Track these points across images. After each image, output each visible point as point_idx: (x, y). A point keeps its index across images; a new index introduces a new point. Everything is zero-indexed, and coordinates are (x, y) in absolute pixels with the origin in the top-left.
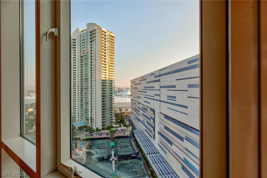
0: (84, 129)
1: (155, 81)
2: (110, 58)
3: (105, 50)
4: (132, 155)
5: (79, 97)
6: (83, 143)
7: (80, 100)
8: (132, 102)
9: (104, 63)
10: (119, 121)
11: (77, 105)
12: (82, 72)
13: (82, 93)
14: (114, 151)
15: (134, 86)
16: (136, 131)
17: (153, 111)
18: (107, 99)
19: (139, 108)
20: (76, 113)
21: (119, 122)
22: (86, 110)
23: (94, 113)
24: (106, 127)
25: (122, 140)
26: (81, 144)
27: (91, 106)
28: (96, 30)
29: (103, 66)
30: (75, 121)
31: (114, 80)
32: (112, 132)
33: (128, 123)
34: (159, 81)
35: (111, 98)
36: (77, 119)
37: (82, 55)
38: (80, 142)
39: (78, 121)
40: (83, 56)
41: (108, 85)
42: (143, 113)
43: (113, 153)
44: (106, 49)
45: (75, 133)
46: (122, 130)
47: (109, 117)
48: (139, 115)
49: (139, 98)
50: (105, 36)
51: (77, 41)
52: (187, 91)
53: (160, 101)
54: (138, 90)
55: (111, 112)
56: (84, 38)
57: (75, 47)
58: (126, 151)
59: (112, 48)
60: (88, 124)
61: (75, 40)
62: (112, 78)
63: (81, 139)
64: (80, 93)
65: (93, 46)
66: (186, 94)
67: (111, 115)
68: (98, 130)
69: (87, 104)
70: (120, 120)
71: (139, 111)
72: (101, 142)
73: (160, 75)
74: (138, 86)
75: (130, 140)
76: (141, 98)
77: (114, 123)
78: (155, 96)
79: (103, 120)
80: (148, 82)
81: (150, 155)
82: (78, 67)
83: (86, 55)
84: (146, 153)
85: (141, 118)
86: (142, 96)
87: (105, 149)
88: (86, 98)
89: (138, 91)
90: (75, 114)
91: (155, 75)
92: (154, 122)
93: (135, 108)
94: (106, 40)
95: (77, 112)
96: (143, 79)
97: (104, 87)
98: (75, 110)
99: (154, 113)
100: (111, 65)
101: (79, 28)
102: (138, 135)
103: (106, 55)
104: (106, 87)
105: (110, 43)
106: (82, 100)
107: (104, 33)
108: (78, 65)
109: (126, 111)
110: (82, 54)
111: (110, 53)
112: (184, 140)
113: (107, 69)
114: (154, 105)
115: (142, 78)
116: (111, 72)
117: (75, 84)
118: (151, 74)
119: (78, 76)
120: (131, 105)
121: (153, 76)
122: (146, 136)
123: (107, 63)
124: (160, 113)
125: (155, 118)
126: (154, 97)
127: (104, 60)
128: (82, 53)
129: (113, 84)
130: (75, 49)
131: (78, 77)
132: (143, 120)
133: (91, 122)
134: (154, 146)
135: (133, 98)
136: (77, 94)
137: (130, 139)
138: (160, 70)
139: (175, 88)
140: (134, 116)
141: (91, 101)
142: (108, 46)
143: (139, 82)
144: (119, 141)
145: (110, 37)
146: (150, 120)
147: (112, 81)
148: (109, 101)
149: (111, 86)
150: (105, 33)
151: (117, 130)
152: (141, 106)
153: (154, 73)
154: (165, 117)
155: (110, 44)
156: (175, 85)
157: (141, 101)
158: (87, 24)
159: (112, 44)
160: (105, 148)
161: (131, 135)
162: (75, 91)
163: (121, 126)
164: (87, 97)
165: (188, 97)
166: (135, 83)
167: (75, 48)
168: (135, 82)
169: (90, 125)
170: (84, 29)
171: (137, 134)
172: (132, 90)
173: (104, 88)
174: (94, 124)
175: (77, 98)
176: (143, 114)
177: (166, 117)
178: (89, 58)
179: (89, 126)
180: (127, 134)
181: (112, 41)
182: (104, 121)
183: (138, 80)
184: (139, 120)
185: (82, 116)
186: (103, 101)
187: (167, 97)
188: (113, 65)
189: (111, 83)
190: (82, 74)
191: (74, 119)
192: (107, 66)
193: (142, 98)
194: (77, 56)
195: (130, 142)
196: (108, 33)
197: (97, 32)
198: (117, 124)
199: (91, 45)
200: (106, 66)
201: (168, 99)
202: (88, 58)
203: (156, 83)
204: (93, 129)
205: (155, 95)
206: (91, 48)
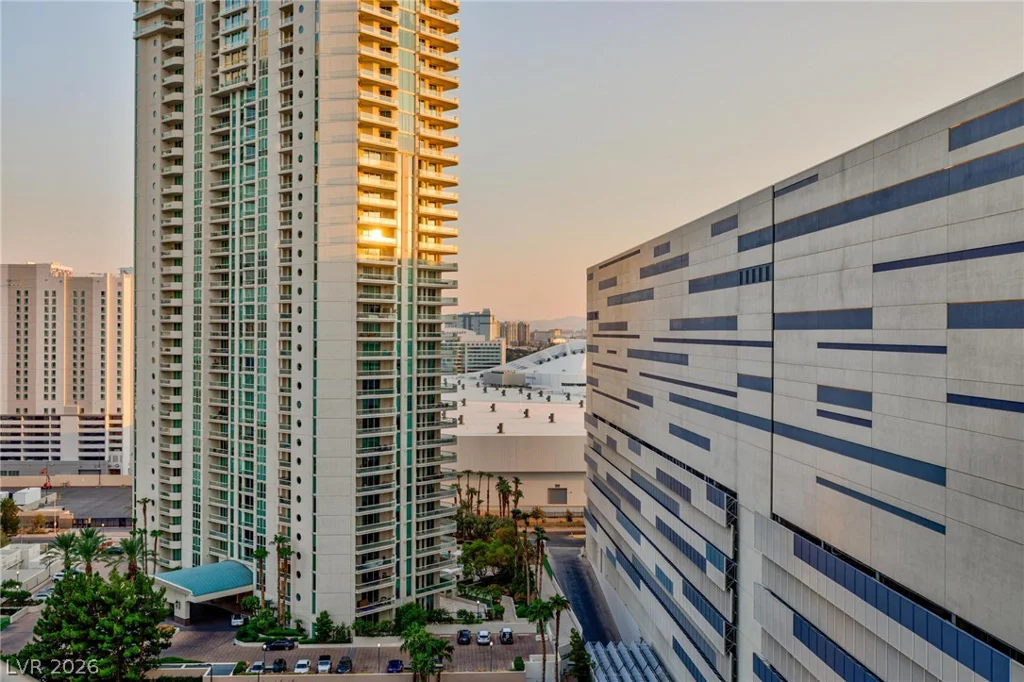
0: (235, 622)
1: (740, 272)
2: (422, 100)
3: (386, 48)
5: (204, 387)
7: (211, 413)
8: (593, 430)
9: (375, 139)
10: (489, 572)
11: (186, 448)
12: (224, 210)
13: (224, 360)
15: (609, 315)
16: (608, 654)
17: (726, 498)
18: (400, 409)
19: (636, 479)
20: (178, 504)
21: (486, 582)
22: (249, 483)
23: (302, 508)
27: (286, 459)
29: (373, 161)
30: (173, 564)
31: (454, 268)
32: (423, 648)
33: (549, 588)
34: (764, 273)
35: (432, 399)
36: (186, 545)
37: (227, 84)
39: (196, 560)
40: (234, 92)
41: (405, 302)
42: (658, 520)
44: (394, 37)
45: (166, 646)
46: (507, 639)
47: (409, 543)
48: (636, 533)
49: (642, 406)
52: (942, 350)
53: (773, 427)
54: (634, 344)
55: (431, 506)
57: (177, 25)
59: (438, 25)
60: (262, 587)
62: (437, 254)
64: (211, 362)
65: (297, 20)
66: (937, 375)
67: (431, 524)
68: (326, 630)
69: (255, 442)
70: (497, 565)
71: (637, 505)
73: (776, 233)
74: (630, 313)
76: (648, 401)
77: (453, 587)
78: (742, 392)
79: (365, 558)
80: (696, 286)
82: (198, 176)
83: (251, 88)
85: (648, 557)
86: (659, 391)
88: (250, 395)
89: (632, 353)
90: (174, 513)
91: (750, 225)
92: (732, 584)
93: (609, 476)
95: (187, 496)
96: (665, 256)
97: (373, 318)
98: (174, 480)
99: (733, 521)
100: (433, 153)
103: (393, 80)
104: (393, 318)
106: (223, 411)
108: (198, 157)
109: (552, 500)
110: (222, 80)
111: (426, 70)
113: (402, 184)
114: (736, 455)
115: (658, 251)
116: (431, 209)
117: (178, 294)
118: (716, 221)
119: (199, 235)
120: (587, 458)
121: (730, 239)
123: (401, 139)
124: (774, 517)
125: (736, 553)
126: (734, 395)
127: (374, 117)
128: (222, 68)
129: (445, 294)
130: (176, 42)
131: (197, 244)
132: (658, 570)
133: (285, 571)
135: (604, 407)
136: (187, 365)
138: (775, 195)
139: (869, 326)
140: (604, 542)
141: (286, 420)
142: (405, 16)
143: (637, 284)
146: (703, 569)
147: (434, 273)
148: (410, 425)
149: (433, 310)
151: (464, 639)
152: (648, 464)
153: (735, 217)
154: (799, 552)
156: (870, 311)
157: (652, 423)
163: (496, 615)
164: (255, 390)
165: (952, 398)
166: (612, 291)
167: (179, 35)
168: (613, 282)
169: (272, 594)
171: (616, 670)
172: (596, 341)
173: (378, 325)
174: (300, 586)
175: (187, 398)
176: (661, 526)
177: (808, 545)
178: (275, 104)
179: (268, 603)
180: (541, 668)
182: (374, 566)
183: (636, 263)
184: (636, 572)
185: (223, 528)
186: (367, 424)
187: (820, 399)
188: (446, 154)
189: (433, 292)
190: (225, 226)
191: (167, 550)
192: (401, 165)
193: (655, 401)
194: (188, 96)
198: (475, 599)
200: (393, 160)
201: (821, 413)
202: (264, 104)
203: (744, 287)
204: (293, 626)
205: (745, 381)
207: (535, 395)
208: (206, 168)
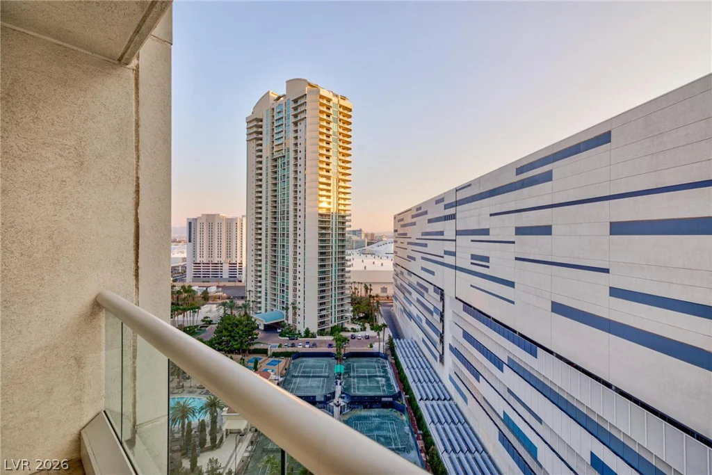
0: (279, 331)
1: (445, 216)
2: (340, 160)
3: (328, 143)
4: (383, 399)
5: (269, 254)
6: (272, 361)
7: (271, 262)
8: (396, 269)
9: (324, 173)
10: (361, 315)
11: (263, 274)
12: (276, 196)
13: (275, 245)
14: (340, 384)
15: (401, 231)
16: (401, 343)
17: (441, 293)
18: (332, 261)
19: (410, 285)
20: (260, 292)
21: (360, 318)
22: (283, 285)
23: (300, 294)
24: (328, 327)
25: (364, 361)
26: (269, 364)
27: (295, 278)
28: (306, 95)
29: (324, 180)
30: (259, 312)
31: (350, 215)
32: (339, 340)
33: (381, 321)
34: (453, 217)
35: (343, 258)
36: (263, 305)
37: (276, 155)
38: (266, 358)
39: (266, 311)
40: (279, 158)
41: (334, 226)
42: (417, 299)
43: (338, 389)
44: (331, 139)
45: (256, 338)
46: (367, 338)
47: (335, 306)
48: (410, 303)
49: (412, 261)
50: (328, 108)
51: (264, 123)
52: (513, 242)
53: (456, 268)
54: (409, 240)
55: (342, 293)
56: (280, 116)
57: (260, 136)
58: (370, 389)
59: (345, 136)
60: (287, 320)
61: (261, 121)
62: (345, 211)
63: (269, 353)
64: (271, 246)
65: (299, 134)
66: (512, 251)
67: (342, 299)
68: (307, 334)
69: (285, 272)
70: (364, 313)
71: (410, 293)
72: (315, 362)
73: (457, 203)
74: (408, 230)
75: (384, 363)
76: (414, 259)
77: (350, 320)
78: (445, 256)
79: (321, 310)
80: (430, 221)
81: (428, 402)
82: (267, 185)
83: (284, 157)
84: (418, 397)
85: (415, 312)
86: (418, 256)
87: (322, 379)
88: (283, 257)
89: (409, 243)
90: (259, 295)
91: (446, 202)
92: (442, 320)
93: (401, 284)
94: (331, 119)
95: (263, 290)
96: (420, 211)
97: (323, 231)
98: (259, 284)
99: (442, 299)
100: (343, 177)
101: (269, 92)
102: (404, 353)
103: (330, 153)
104: (330, 232)
105: (341, 124)
106: (275, 262)
107: (325, 102)
109: (382, 292)
111: (341, 150)
112: (505, 366)
113: (333, 188)
114: (444, 277)
115: (417, 209)
116: (342, 196)
117: (260, 224)
118: (437, 199)
119: (267, 205)
120: (394, 278)
121: (442, 205)
122: (424, 356)
123: (333, 173)
124: (456, 298)
125: (443, 310)
126: (443, 257)
127: (324, 166)
128: (275, 150)
129: (347, 223)
130: (260, 142)
131: (267, 207)
132: (417, 315)
133: (295, 314)
134: (442, 383)
135: (399, 261)
136: (263, 247)
137: (384, 361)
138: (457, 191)
139: (488, 234)
140: (399, 306)
141: (295, 265)
142: (334, 132)
143: (410, 220)
144: (356, 363)
145: (341, 110)
146: (432, 315)
147: (343, 217)
148: (335, 267)
149: (343, 229)
150: (329, 100)
151: (353, 337)
152: (414, 280)
153: (443, 198)
154: (465, 310)
155: (340, 127)
156: (489, 229)
157: (415, 267)
158: (287, 82)
159: (346, 126)
160: (321, 377)
161: (389, 352)
162: (260, 239)
163: (364, 329)
165: (517, 259)
166: (402, 223)
167: (261, 139)
168: (402, 220)
169: (290, 322)
170: (281, 94)
171: (403, 350)
172: (397, 239)
173: (325, 234)
174: (299, 319)
175: (263, 258)
176: (418, 301)
177: (468, 307)
178: (292, 162)
179: (289, 325)
180: (379, 347)
181: (345, 119)
182: (323, 313)
183: (410, 214)
184: (410, 316)
185: (275, 300)
186: (321, 266)
187: (472, 259)
188: (348, 178)
189: (343, 223)
190: (276, 201)
191: (257, 307)
192: (333, 181)
193: (417, 259)
194: (264, 159)
195: (384, 367)
196: (335, 100)
197: (308, 99)
198: (357, 324)
199: (296, 131)
200: (330, 180)
201: (472, 263)
202: (288, 162)
203: (446, 222)
204: (297, 332)
205: (446, 253)
206: (296, 138)
207: (376, 257)
208: (270, 183)
